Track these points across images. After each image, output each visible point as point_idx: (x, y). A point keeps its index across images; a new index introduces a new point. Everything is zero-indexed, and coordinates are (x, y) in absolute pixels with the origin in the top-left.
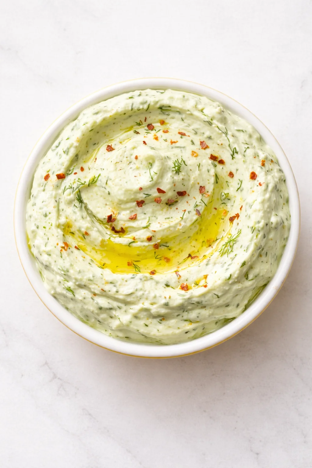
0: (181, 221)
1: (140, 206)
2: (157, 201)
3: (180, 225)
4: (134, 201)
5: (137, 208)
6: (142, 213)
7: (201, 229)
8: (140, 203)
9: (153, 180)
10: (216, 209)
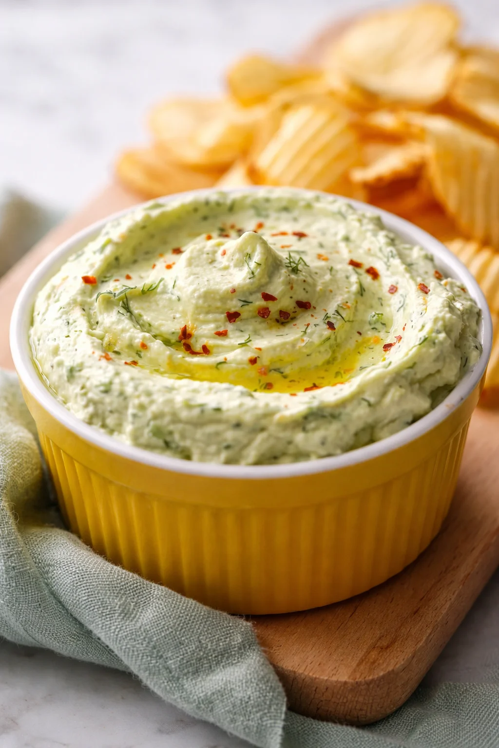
0: (302, 336)
1: (232, 321)
2: (263, 313)
3: (303, 341)
4: (222, 313)
5: (228, 324)
6: (237, 330)
7: (335, 357)
8: (233, 317)
9: (254, 277)
10: (360, 333)
